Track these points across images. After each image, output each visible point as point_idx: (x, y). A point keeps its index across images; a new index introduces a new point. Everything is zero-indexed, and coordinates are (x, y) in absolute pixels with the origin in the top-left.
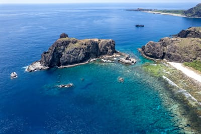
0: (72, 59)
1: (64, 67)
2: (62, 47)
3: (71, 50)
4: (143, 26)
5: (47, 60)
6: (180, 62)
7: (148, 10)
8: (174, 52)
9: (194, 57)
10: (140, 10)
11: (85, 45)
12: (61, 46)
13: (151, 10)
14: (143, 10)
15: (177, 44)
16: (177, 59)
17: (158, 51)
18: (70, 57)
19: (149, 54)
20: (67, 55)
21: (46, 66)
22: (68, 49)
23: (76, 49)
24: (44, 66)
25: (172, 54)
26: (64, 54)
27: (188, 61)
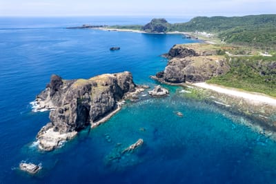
0: (103, 109)
1: (98, 123)
2: (86, 95)
3: (99, 97)
4: (119, 49)
5: (70, 121)
6: (202, 81)
7: (98, 27)
8: (194, 73)
9: (211, 74)
10: (87, 27)
11: (107, 85)
12: (84, 94)
13: (101, 26)
14: (92, 27)
15: (193, 65)
16: (199, 79)
17: (180, 75)
18: (101, 107)
19: (172, 80)
20: (97, 104)
21: (70, 131)
22: (94, 97)
23: (103, 93)
24: (67, 132)
25: (193, 74)
26: (93, 105)
27: (207, 78)
